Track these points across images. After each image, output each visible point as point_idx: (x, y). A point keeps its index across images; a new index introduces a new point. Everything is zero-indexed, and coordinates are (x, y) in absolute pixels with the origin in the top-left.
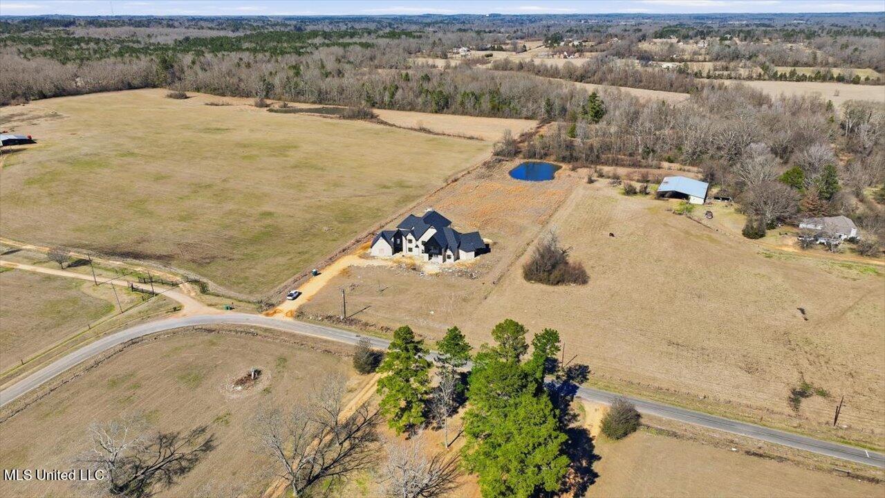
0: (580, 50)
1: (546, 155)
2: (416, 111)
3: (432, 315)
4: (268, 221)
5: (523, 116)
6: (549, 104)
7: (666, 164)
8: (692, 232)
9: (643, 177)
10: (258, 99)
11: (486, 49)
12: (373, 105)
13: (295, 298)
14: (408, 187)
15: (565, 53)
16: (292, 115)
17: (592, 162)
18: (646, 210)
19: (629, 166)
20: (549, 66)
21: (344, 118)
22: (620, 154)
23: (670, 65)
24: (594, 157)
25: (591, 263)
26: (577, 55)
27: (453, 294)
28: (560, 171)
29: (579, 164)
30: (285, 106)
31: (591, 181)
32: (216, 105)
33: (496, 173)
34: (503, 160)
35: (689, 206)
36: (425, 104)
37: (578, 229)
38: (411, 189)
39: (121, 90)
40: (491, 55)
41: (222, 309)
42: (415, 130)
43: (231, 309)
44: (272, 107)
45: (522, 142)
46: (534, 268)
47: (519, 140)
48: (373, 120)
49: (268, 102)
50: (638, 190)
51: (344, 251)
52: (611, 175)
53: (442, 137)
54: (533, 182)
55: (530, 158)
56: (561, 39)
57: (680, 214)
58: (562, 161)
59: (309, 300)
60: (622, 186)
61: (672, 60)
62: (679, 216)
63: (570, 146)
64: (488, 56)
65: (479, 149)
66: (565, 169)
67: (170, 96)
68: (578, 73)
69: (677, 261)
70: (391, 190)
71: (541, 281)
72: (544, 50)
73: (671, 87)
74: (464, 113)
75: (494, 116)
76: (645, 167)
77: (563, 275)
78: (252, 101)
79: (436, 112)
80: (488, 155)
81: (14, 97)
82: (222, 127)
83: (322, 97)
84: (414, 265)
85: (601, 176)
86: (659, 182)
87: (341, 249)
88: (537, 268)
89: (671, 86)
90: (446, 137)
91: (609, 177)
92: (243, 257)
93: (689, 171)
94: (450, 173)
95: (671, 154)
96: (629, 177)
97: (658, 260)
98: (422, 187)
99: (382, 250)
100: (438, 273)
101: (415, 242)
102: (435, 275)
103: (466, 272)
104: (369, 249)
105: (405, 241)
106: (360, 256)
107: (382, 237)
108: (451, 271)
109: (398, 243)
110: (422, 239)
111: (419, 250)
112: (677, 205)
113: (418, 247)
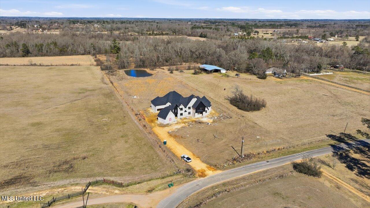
15: (41, 30)
42: (28, 65)
51: (144, 127)
56: (26, 24)
74: (43, 55)
99: (170, 119)
100: (213, 121)
101: (184, 109)
102: (214, 122)
103: (222, 116)
104: (156, 121)
105: (179, 110)
106: (160, 127)
107: (171, 111)
108: (216, 118)
109: (176, 112)
110: (188, 106)
111: (187, 113)
112: (219, 74)
113: (186, 111)
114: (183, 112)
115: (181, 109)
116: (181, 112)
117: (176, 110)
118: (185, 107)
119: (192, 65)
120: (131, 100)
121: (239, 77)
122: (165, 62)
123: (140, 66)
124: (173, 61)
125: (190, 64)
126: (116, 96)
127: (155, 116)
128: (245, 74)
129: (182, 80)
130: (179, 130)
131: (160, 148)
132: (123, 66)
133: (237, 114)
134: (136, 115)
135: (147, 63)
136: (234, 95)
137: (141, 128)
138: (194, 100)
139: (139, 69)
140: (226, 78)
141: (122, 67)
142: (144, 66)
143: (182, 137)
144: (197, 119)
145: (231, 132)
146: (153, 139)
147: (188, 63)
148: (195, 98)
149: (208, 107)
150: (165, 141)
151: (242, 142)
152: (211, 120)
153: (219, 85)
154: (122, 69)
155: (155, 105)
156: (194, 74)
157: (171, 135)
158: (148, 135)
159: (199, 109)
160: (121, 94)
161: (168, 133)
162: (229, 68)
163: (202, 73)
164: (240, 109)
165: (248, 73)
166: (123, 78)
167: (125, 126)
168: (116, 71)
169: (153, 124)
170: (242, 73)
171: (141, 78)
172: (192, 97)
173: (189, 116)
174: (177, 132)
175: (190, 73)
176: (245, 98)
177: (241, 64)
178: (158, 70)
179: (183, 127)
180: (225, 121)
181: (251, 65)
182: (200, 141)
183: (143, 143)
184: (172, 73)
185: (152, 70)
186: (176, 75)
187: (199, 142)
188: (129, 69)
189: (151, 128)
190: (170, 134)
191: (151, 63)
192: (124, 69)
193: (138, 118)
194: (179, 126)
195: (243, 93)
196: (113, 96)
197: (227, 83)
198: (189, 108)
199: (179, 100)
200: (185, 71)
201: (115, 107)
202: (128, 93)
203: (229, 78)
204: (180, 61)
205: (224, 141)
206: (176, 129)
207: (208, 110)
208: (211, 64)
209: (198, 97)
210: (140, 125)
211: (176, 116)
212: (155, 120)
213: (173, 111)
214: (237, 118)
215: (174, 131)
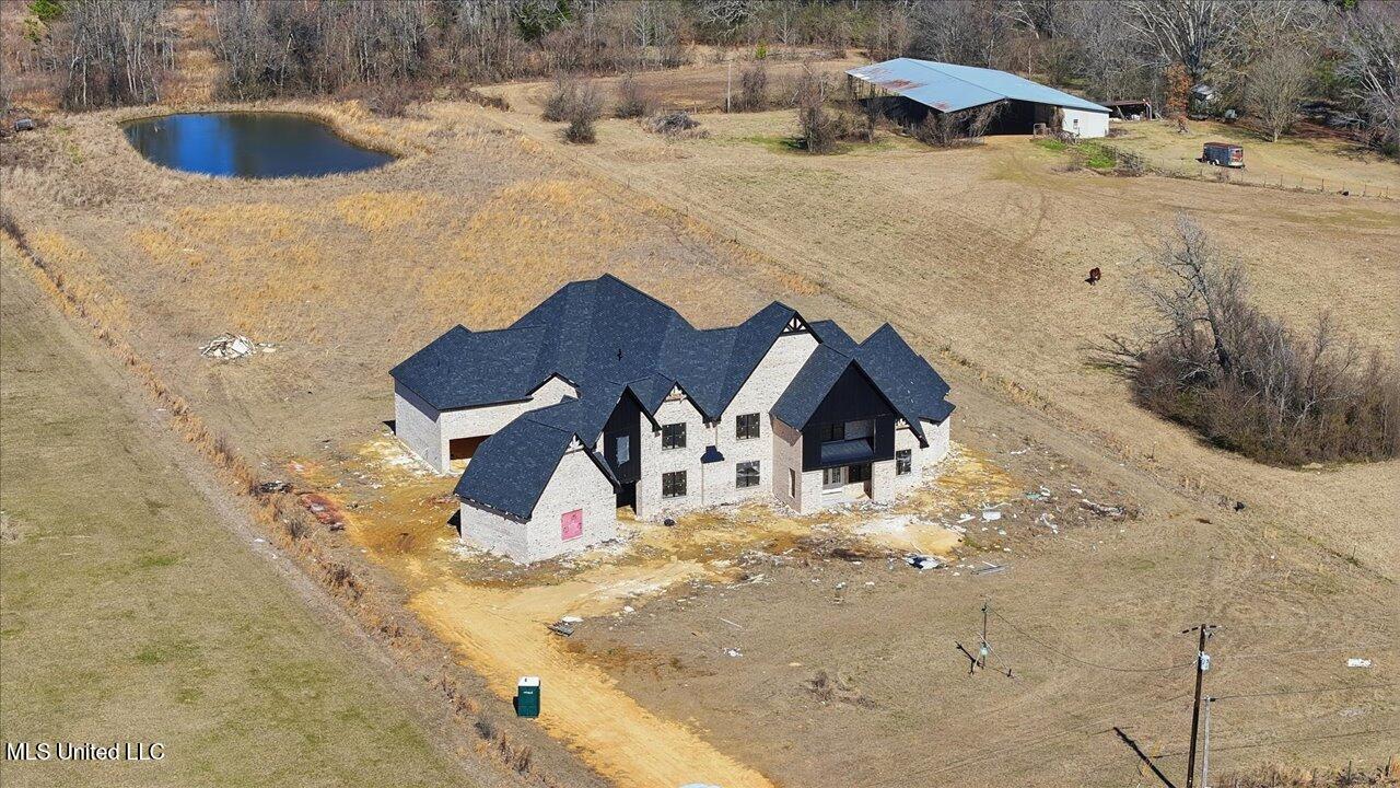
99: (573, 522)
100: (967, 540)
101: (699, 435)
102: (971, 545)
103: (1050, 501)
104: (443, 543)
105: (650, 441)
106: (477, 583)
107: (575, 445)
108: (997, 516)
109: (623, 456)
110: (741, 404)
111: (726, 472)
112: (1043, 151)
113: (712, 455)
114: (685, 459)
115: (674, 436)
116: (674, 460)
117: (623, 444)
118: (711, 419)
119: (774, 70)
120: (202, 375)
121: (1234, 175)
122: (513, 41)
123: (272, 81)
124: (598, 25)
125: (761, 57)
126: (61, 341)
127: (432, 501)
128: (1301, 150)
129: (681, 205)
130: (649, 608)
131: (487, 743)
132: (103, 79)
133: (1189, 485)
134: (260, 490)
135: (338, 43)
136: (1167, 326)
137: (309, 590)
138: (791, 355)
139: (257, 107)
140: (1111, 188)
141: (94, 91)
142: (307, 76)
143: (675, 663)
144: (823, 528)
145: (1122, 627)
146: (423, 671)
147: (742, 50)
148: (796, 331)
149: (925, 426)
150: (532, 682)
151: (1200, 671)
152: (951, 538)
153: (1041, 242)
154: (99, 106)
155: (433, 407)
156: (800, 146)
157: (577, 649)
158: (371, 649)
159: (837, 436)
160: (106, 327)
161: (558, 630)
162: (1146, 92)
163: (877, 140)
164: (1220, 443)
165: (1328, 144)
166: (111, 191)
167: (170, 575)
168: (42, 125)
169: (415, 566)
170: (1266, 137)
171: (287, 182)
172: (775, 321)
173: (744, 504)
174: (630, 623)
175: (757, 140)
176: (1268, 340)
177: (1257, 54)
178: (445, 110)
179: (688, 590)
180: (1074, 540)
181: (1347, 56)
182: (842, 694)
183: (333, 704)
184: (580, 135)
185: (392, 113)
186: (628, 156)
187: (827, 696)
188: (166, 110)
189: (403, 593)
190: (571, 641)
191: (378, 46)
192: (114, 107)
193: (278, 514)
194: (651, 583)
195: (1249, 300)
196: (35, 337)
197: (1123, 227)
198: (748, 426)
199: (655, 349)
200: (710, 122)
201: (66, 430)
202: (169, 315)
203: (1140, 186)
204: (661, 28)
205: (1049, 689)
206: (628, 602)
207: (924, 444)
208: (970, 56)
209: (830, 325)
210: (294, 571)
211: (626, 496)
212: (432, 530)
213: (600, 448)
214: (1188, 519)
215: (607, 621)
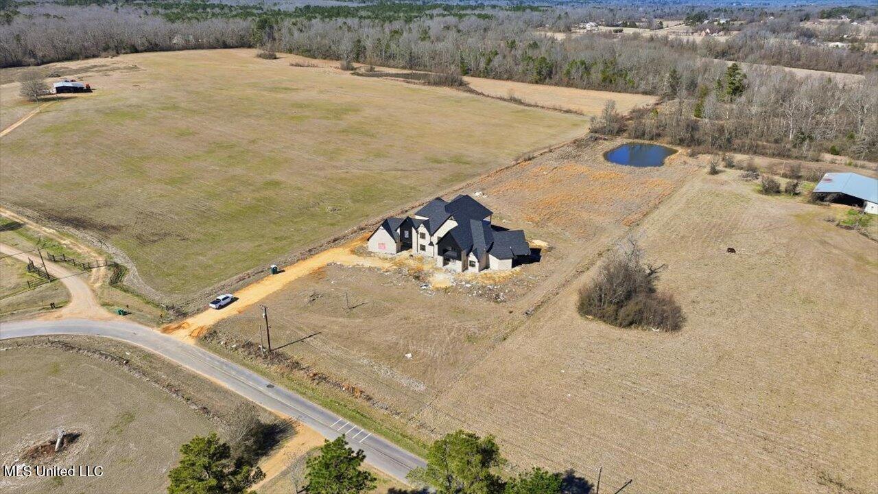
0: (726, 29)
1: (659, 135)
2: (514, 81)
3: (408, 361)
4: (269, 193)
5: (640, 90)
6: (674, 76)
7: (828, 157)
8: (870, 259)
9: (793, 171)
10: (345, 63)
11: (618, 26)
12: (466, 72)
13: (221, 307)
14: (465, 163)
15: (708, 30)
16: (375, 79)
17: (720, 147)
18: (792, 218)
19: (773, 155)
20: (685, 41)
21: (429, 84)
22: (761, 141)
23: (840, 44)
24: (724, 142)
25: (693, 294)
26: (721, 33)
27: (456, 325)
28: (673, 156)
29: (700, 148)
30: (372, 69)
31: (714, 172)
32: (301, 66)
33: (586, 154)
34: (601, 139)
35: (864, 217)
36: (525, 73)
37: (683, 237)
38: (468, 166)
39: (215, 48)
40: (621, 31)
41: (114, 312)
42: (504, 100)
43: (125, 314)
44: (357, 71)
45: (631, 119)
46: (595, 296)
47: (629, 117)
48: (461, 88)
49: (355, 65)
50: (782, 188)
51: (335, 240)
52: (745, 165)
53: (535, 109)
54: (632, 167)
55: (637, 138)
56: (706, 17)
57: (848, 228)
58: (679, 144)
59: (240, 312)
60: (759, 181)
61: (842, 40)
62: (845, 231)
63: (693, 127)
64: (616, 31)
65: (574, 125)
66: (681, 155)
67: (260, 56)
68: (719, 49)
69: (843, 305)
70: (442, 165)
71: (602, 317)
72: (683, 27)
73: (840, 67)
74: (570, 84)
75: (605, 89)
76: (797, 158)
77: (640, 312)
78: (338, 64)
79: (537, 83)
80: (583, 132)
81: (106, 49)
82: (293, 87)
83: (413, 62)
84: (420, 270)
85: (730, 165)
86: (816, 180)
87: (332, 238)
88: (601, 296)
89: (840, 65)
90: (540, 110)
91: (742, 169)
92: (202, 237)
93: (863, 167)
94: (525, 151)
95: (836, 143)
96: (771, 169)
97: (807, 301)
98: (484, 164)
99: (383, 244)
101: (428, 238)
105: (415, 235)
108: (469, 286)
109: (406, 236)
110: (438, 233)
111: (434, 250)
112: (843, 213)
113: (433, 245)
114: (425, 242)
115: (423, 236)
116: (422, 242)
117: (407, 233)
118: (432, 235)
130: (356, 268)
138: (450, 226)
143: (321, 278)
146: (289, 259)
157: (320, 268)
158: (300, 252)
161: (330, 264)
169: (357, 243)
173: (434, 259)
174: (343, 269)
179: (374, 268)
187: (311, 297)
189: (338, 246)
190: (324, 267)
194: (372, 264)
207: (479, 261)
213: (399, 231)
214: (508, 310)
215: (341, 266)
